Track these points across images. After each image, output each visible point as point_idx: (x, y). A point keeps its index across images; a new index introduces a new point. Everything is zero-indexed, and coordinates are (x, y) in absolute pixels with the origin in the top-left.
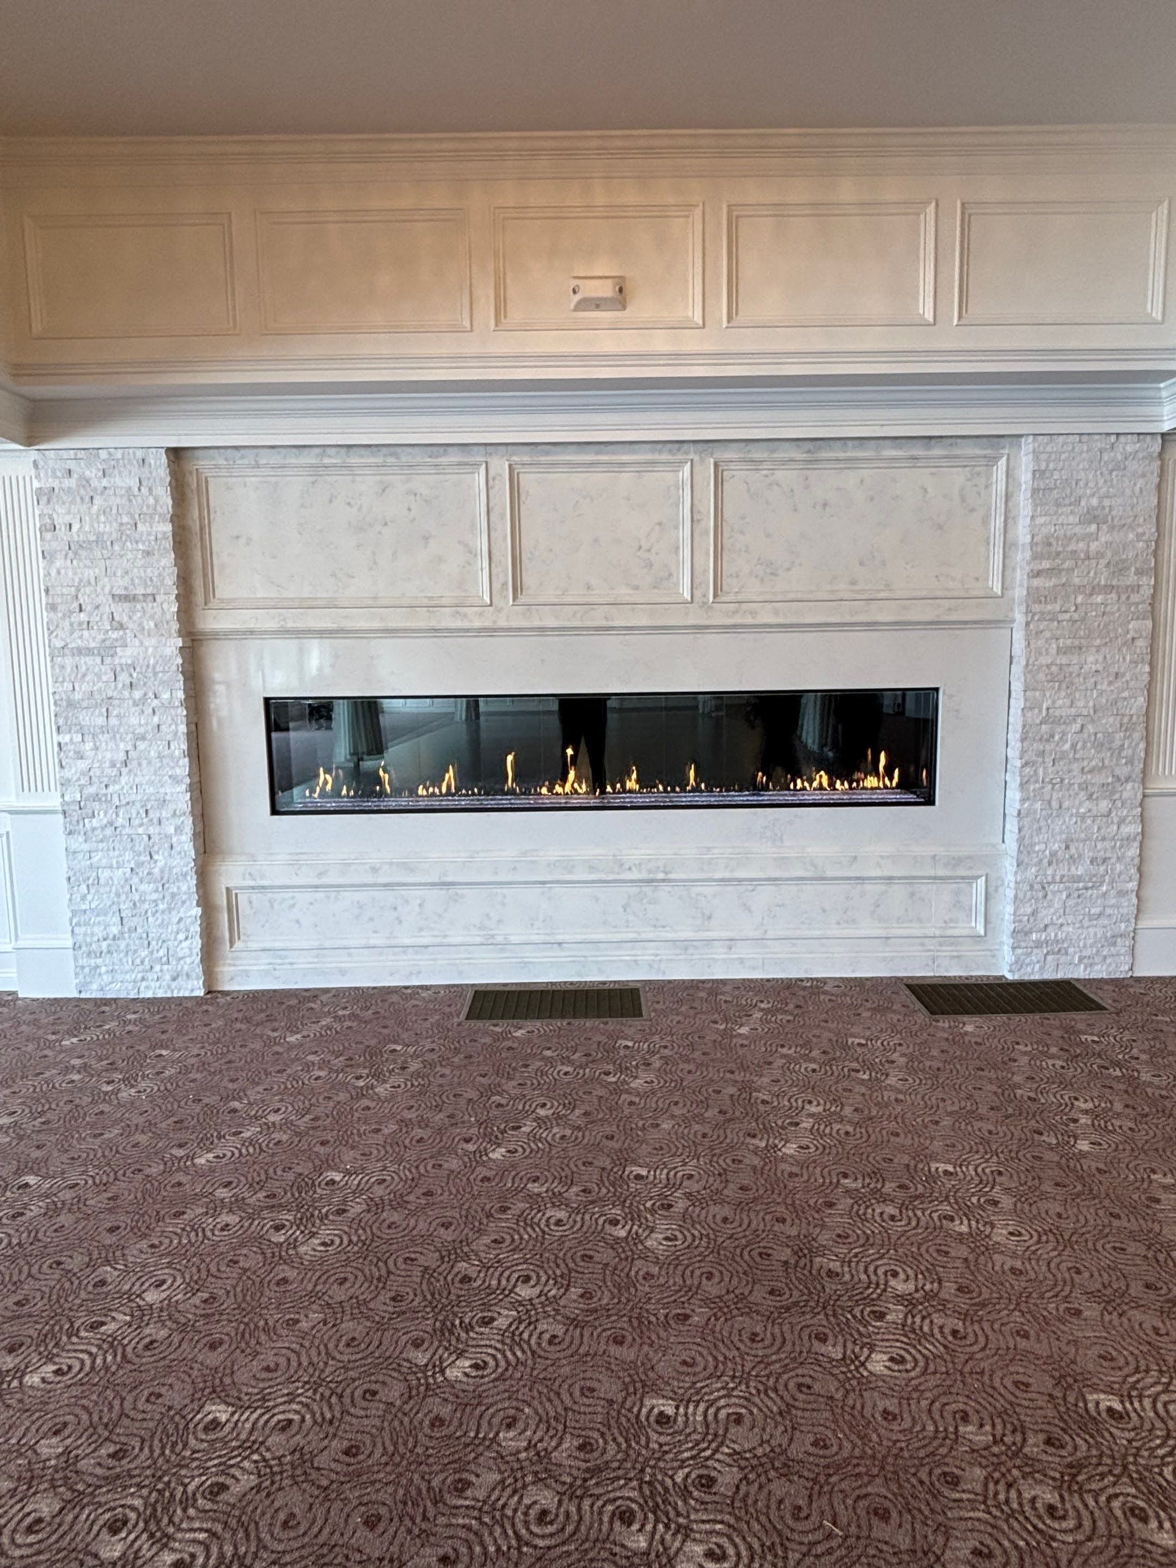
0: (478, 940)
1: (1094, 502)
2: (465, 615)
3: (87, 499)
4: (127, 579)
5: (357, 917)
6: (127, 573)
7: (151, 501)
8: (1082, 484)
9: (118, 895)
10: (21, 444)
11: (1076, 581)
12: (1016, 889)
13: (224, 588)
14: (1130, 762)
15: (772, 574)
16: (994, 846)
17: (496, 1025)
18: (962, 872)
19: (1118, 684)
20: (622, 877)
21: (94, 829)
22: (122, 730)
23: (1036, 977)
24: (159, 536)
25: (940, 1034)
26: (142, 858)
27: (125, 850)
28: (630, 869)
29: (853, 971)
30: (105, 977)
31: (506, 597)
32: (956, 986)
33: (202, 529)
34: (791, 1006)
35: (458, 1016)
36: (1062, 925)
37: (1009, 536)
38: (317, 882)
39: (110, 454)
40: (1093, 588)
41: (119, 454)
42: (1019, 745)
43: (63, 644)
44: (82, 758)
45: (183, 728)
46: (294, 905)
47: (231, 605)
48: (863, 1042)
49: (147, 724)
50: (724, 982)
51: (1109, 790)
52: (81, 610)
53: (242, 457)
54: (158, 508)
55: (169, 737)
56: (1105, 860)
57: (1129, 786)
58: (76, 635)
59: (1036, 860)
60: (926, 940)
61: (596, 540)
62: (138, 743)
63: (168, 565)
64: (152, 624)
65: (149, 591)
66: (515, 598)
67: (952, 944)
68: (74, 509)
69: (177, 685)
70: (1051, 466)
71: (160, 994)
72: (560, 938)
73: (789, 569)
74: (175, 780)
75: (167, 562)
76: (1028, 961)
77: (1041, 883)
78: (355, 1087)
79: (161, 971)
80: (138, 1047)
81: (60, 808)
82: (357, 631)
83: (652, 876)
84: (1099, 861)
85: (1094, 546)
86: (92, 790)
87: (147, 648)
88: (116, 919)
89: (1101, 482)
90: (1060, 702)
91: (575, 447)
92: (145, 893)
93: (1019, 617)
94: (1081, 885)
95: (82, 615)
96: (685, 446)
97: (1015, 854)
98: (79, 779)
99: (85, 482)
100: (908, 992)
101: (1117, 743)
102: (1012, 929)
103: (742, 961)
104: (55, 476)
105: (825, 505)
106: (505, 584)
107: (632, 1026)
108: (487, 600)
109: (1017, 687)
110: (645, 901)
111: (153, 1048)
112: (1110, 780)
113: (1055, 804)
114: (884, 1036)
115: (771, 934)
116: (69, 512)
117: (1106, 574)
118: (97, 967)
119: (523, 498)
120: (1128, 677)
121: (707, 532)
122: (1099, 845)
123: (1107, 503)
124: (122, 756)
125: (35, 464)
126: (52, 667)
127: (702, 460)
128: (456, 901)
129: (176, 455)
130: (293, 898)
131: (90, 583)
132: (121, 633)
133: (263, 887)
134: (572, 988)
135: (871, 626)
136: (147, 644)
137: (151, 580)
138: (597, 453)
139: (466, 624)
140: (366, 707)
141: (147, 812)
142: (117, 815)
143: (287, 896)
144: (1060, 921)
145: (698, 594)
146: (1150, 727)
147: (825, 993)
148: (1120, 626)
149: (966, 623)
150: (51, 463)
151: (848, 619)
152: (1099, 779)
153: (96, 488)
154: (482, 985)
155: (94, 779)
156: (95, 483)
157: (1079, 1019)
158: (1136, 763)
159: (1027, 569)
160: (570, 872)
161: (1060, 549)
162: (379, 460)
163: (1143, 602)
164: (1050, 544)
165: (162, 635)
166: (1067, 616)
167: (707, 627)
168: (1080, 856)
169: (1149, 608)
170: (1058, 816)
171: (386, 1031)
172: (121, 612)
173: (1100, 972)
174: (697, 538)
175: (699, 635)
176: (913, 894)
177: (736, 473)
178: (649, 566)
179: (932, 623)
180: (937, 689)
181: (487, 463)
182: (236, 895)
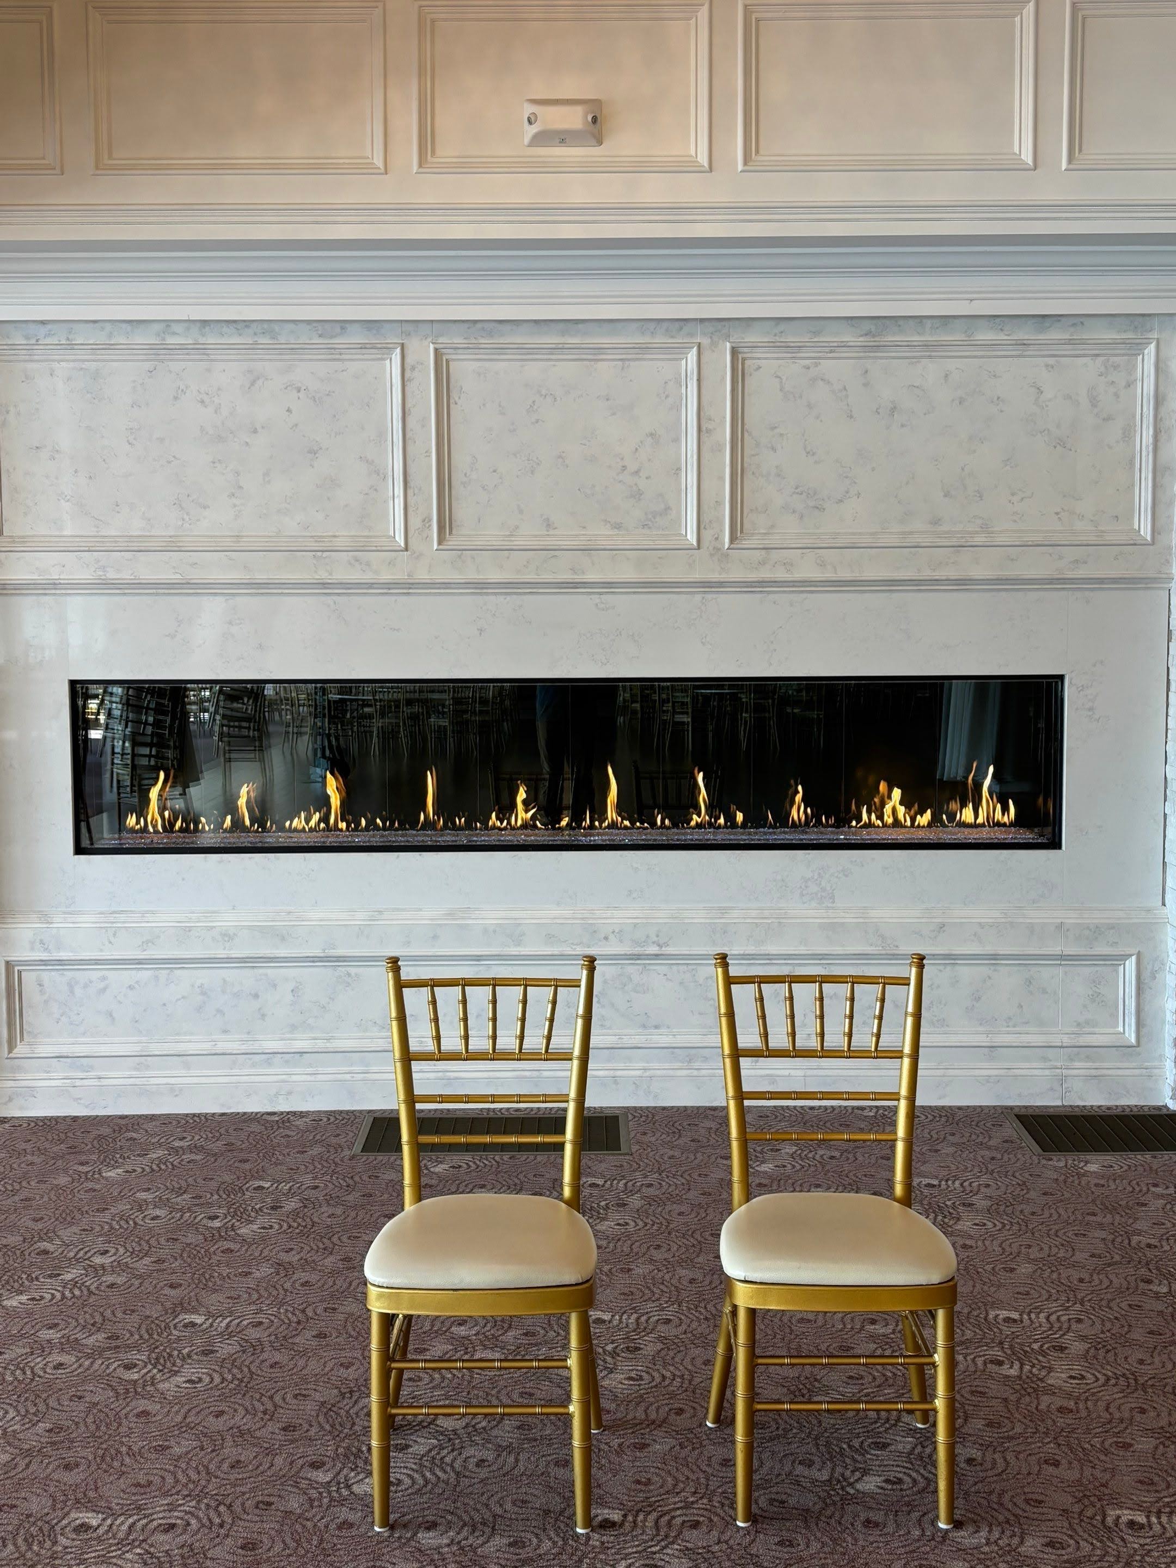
0: (381, 1043)
2: (368, 564)
5: (199, 1009)
13: (15, 525)
15: (816, 508)
16: (1149, 910)
18: (1102, 949)
25: (1048, 1174)
28: (606, 938)
31: (428, 538)
32: (1089, 1119)
35: (350, 1149)
38: (140, 955)
46: (104, 990)
47: (26, 546)
53: (49, 335)
60: (1050, 1051)
61: (562, 457)
66: (441, 540)
67: (1088, 1058)
73: (840, 502)
78: (208, 1228)
83: (638, 950)
96: (688, 328)
100: (1017, 1125)
102: (1174, 1034)
103: (772, 1079)
105: (893, 410)
106: (427, 520)
108: (401, 541)
114: (967, 1175)
119: (454, 395)
121: (719, 447)
127: (714, 344)
128: (348, 985)
130: (104, 978)
133: (60, 962)
135: (963, 584)
138: (563, 333)
139: (368, 577)
143: (95, 975)
145: (707, 535)
149: (1101, 581)
151: (927, 574)
154: (383, 1111)
160: (518, 943)
162: (246, 340)
167: (721, 584)
171: (247, 1166)
174: (706, 455)
175: (709, 596)
176: (1029, 982)
177: (762, 363)
178: (637, 495)
179: (1051, 581)
180: (1061, 678)
181: (403, 346)
182: (20, 972)
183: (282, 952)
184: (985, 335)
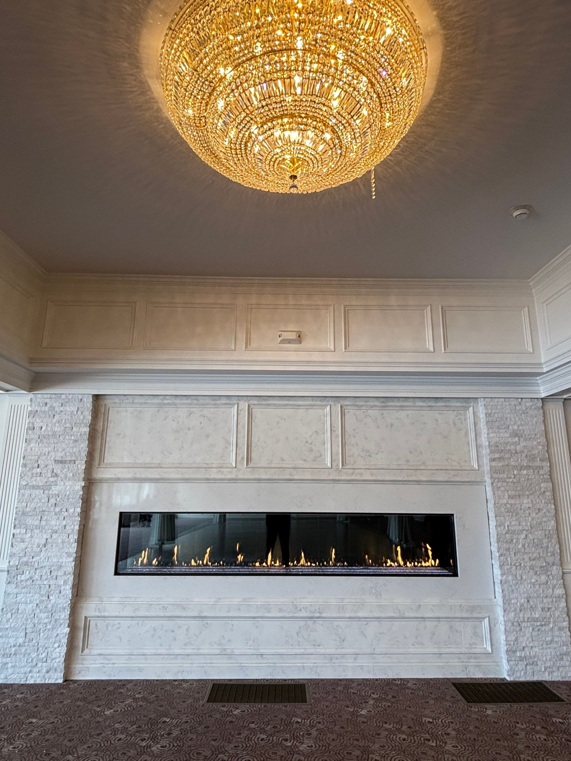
0: (218, 651)
1: (516, 427)
2: (223, 472)
3: (52, 416)
4: (63, 453)
5: (152, 636)
6: (64, 450)
7: (82, 417)
8: (508, 420)
9: (27, 620)
10: (27, 391)
11: (513, 463)
12: (505, 625)
13: (108, 458)
14: (553, 555)
15: (369, 456)
16: (490, 600)
17: (224, 706)
18: (475, 615)
19: (541, 514)
20: (297, 615)
21: (22, 581)
22: (46, 528)
23: (523, 679)
24: (82, 433)
25: (474, 716)
26: (44, 598)
27: (35, 593)
28: (300, 610)
29: (423, 674)
30: (9, 670)
31: (243, 464)
32: (479, 685)
33: (103, 430)
34: (390, 697)
35: (203, 701)
36: (532, 647)
37: (478, 441)
38: (133, 615)
39: (66, 396)
40: (521, 467)
41: (70, 397)
42: (496, 544)
43: (26, 483)
44: (23, 542)
45: (77, 527)
46: (119, 628)
47: (112, 466)
48: (431, 720)
49: (59, 525)
50: (352, 680)
51: (545, 570)
52: (38, 467)
53: (127, 399)
54: (84, 421)
55: (70, 532)
56: (549, 609)
57: (555, 568)
58: (33, 479)
59: (513, 609)
60: (461, 655)
61: (287, 438)
62: (53, 535)
63: (84, 447)
64: (71, 475)
65: (73, 459)
66: (247, 464)
67: (475, 658)
68: (44, 420)
69: (78, 505)
70: (493, 412)
71: (38, 682)
72: (262, 651)
73: (377, 454)
74: (69, 555)
75: (84, 446)
76: (517, 669)
77: (517, 622)
78: (140, 746)
79: (41, 666)
80: (19, 717)
81: (6, 569)
82: (169, 479)
83: (312, 615)
84: (546, 610)
85: (518, 448)
86: (25, 559)
87: (67, 486)
88: (23, 634)
89: (517, 419)
90: (514, 523)
91: (278, 398)
92: (41, 618)
93: (488, 480)
94: (539, 623)
95: (38, 469)
96: (327, 399)
97: (502, 605)
98: (19, 553)
99: (52, 408)
100: (453, 688)
101: (545, 545)
102: (506, 649)
103: (362, 667)
104: (39, 405)
105: (392, 425)
106: (243, 458)
107: (300, 708)
108: (234, 465)
109: (492, 515)
110: (309, 630)
111: (28, 717)
112: (544, 564)
113: (519, 578)
114: (442, 716)
115: (377, 651)
116: (42, 422)
117: (526, 460)
118: (7, 663)
119: (254, 419)
120: (544, 511)
121: (337, 436)
122: (545, 600)
123: (521, 428)
124: (44, 541)
125: (31, 400)
126: (19, 495)
127: (335, 405)
128: (207, 628)
129: (97, 398)
130: (119, 624)
131: (45, 454)
132: (56, 478)
133: (104, 617)
134: (267, 683)
135: (419, 482)
136: (67, 484)
137: (75, 454)
138: (288, 400)
139: (223, 477)
140: (169, 518)
141: (51, 572)
142: (35, 574)
143: (117, 622)
144: (530, 645)
145: (334, 464)
146: (560, 536)
147: (408, 688)
148: (537, 485)
150: (38, 400)
151: (406, 478)
152: (539, 563)
153: (57, 412)
154: (217, 680)
155: (27, 553)
156: (57, 409)
157: (550, 707)
158: (556, 555)
159: (488, 457)
160: (269, 612)
161: (503, 448)
162: (189, 401)
163: (546, 474)
164: (497, 446)
165: (76, 480)
166: (511, 480)
167: (339, 480)
168: (536, 606)
169: (549, 477)
170: (521, 584)
171: (161, 709)
172: (58, 469)
173: (556, 677)
174: (333, 439)
175: (335, 484)
176: (451, 627)
177: (350, 410)
178: (311, 450)
179: (447, 482)
180: (453, 515)
181: (238, 404)
182: (90, 620)
183: (184, 614)
184: (419, 403)
